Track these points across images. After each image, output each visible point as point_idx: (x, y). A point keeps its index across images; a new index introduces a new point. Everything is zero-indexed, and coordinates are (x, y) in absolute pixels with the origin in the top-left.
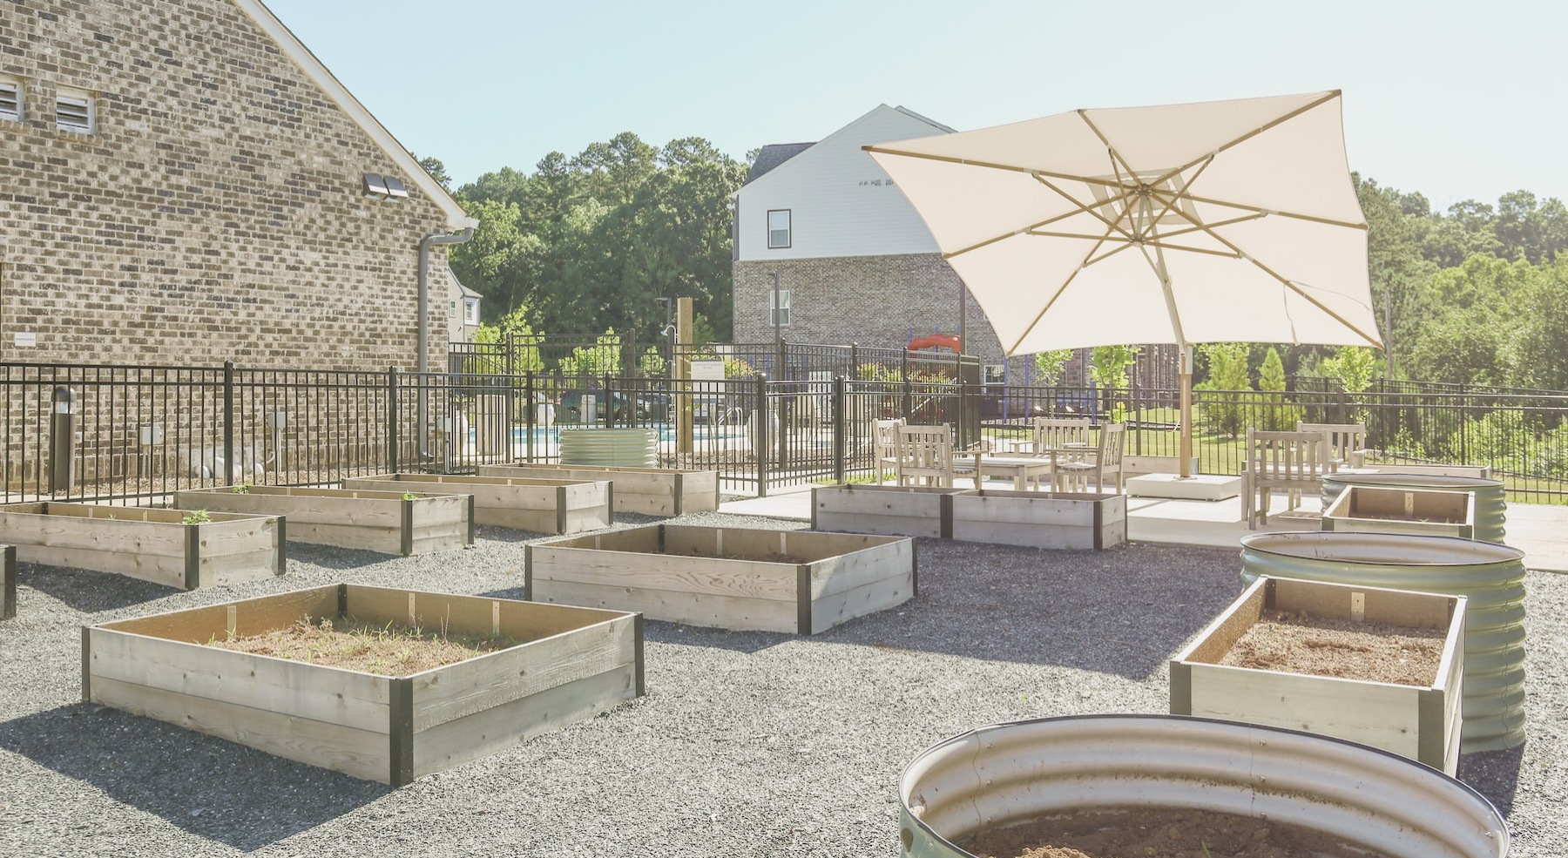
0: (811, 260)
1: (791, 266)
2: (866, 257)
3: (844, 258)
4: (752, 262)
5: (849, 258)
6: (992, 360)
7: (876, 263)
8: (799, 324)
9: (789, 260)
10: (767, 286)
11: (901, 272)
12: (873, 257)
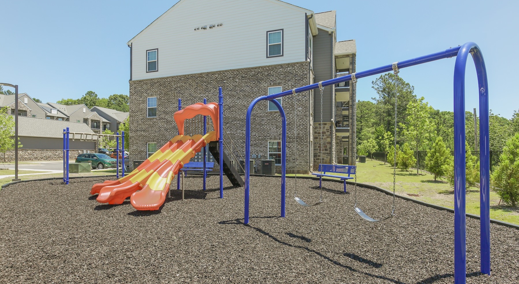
0: (168, 78)
1: (158, 82)
2: (198, 74)
3: (185, 76)
4: (138, 81)
5: (188, 75)
6: (273, 137)
7: (204, 77)
8: (161, 116)
9: (156, 79)
10: (145, 94)
11: (218, 82)
12: (201, 74)
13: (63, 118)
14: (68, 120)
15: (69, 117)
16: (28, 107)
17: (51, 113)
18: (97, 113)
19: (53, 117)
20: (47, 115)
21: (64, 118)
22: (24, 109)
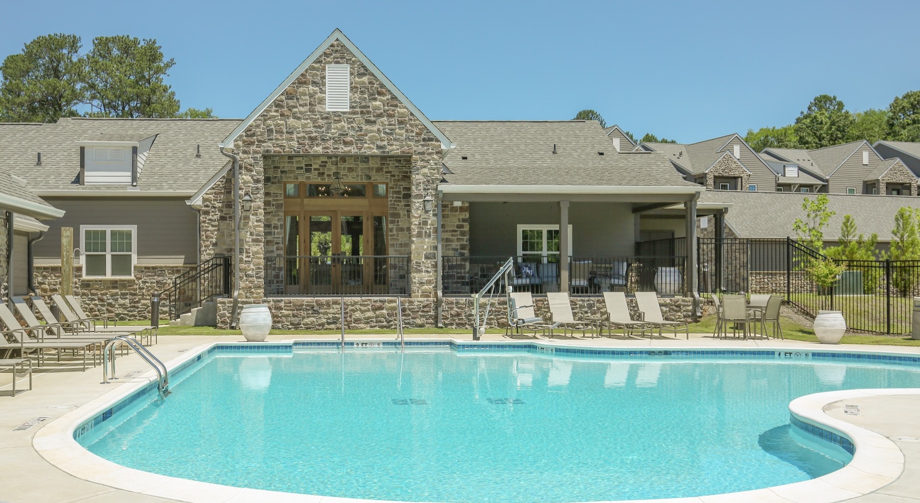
13: (810, 187)
14: (824, 189)
15: (827, 181)
16: (744, 168)
17: (784, 176)
18: (901, 163)
19: (789, 185)
20: (780, 181)
21: (814, 187)
22: (737, 174)
